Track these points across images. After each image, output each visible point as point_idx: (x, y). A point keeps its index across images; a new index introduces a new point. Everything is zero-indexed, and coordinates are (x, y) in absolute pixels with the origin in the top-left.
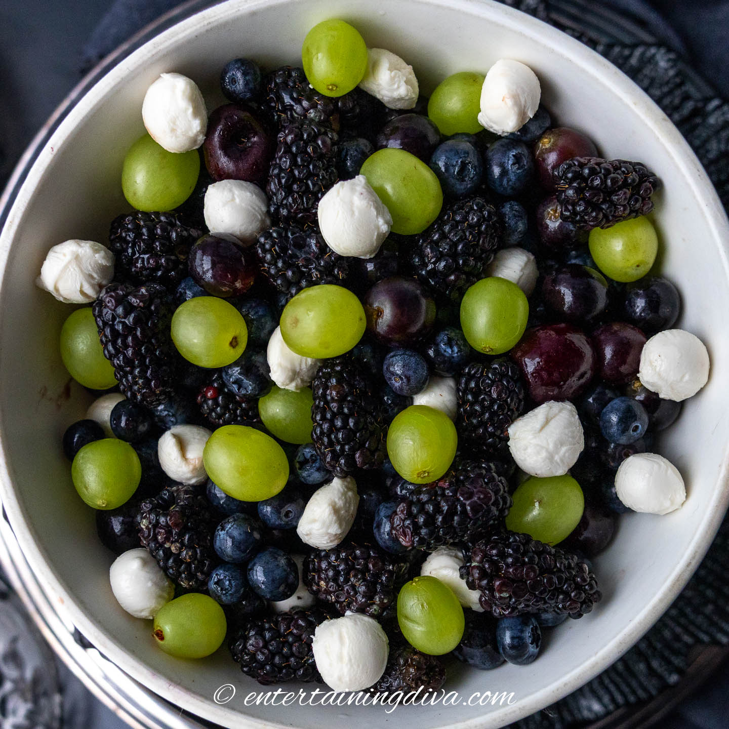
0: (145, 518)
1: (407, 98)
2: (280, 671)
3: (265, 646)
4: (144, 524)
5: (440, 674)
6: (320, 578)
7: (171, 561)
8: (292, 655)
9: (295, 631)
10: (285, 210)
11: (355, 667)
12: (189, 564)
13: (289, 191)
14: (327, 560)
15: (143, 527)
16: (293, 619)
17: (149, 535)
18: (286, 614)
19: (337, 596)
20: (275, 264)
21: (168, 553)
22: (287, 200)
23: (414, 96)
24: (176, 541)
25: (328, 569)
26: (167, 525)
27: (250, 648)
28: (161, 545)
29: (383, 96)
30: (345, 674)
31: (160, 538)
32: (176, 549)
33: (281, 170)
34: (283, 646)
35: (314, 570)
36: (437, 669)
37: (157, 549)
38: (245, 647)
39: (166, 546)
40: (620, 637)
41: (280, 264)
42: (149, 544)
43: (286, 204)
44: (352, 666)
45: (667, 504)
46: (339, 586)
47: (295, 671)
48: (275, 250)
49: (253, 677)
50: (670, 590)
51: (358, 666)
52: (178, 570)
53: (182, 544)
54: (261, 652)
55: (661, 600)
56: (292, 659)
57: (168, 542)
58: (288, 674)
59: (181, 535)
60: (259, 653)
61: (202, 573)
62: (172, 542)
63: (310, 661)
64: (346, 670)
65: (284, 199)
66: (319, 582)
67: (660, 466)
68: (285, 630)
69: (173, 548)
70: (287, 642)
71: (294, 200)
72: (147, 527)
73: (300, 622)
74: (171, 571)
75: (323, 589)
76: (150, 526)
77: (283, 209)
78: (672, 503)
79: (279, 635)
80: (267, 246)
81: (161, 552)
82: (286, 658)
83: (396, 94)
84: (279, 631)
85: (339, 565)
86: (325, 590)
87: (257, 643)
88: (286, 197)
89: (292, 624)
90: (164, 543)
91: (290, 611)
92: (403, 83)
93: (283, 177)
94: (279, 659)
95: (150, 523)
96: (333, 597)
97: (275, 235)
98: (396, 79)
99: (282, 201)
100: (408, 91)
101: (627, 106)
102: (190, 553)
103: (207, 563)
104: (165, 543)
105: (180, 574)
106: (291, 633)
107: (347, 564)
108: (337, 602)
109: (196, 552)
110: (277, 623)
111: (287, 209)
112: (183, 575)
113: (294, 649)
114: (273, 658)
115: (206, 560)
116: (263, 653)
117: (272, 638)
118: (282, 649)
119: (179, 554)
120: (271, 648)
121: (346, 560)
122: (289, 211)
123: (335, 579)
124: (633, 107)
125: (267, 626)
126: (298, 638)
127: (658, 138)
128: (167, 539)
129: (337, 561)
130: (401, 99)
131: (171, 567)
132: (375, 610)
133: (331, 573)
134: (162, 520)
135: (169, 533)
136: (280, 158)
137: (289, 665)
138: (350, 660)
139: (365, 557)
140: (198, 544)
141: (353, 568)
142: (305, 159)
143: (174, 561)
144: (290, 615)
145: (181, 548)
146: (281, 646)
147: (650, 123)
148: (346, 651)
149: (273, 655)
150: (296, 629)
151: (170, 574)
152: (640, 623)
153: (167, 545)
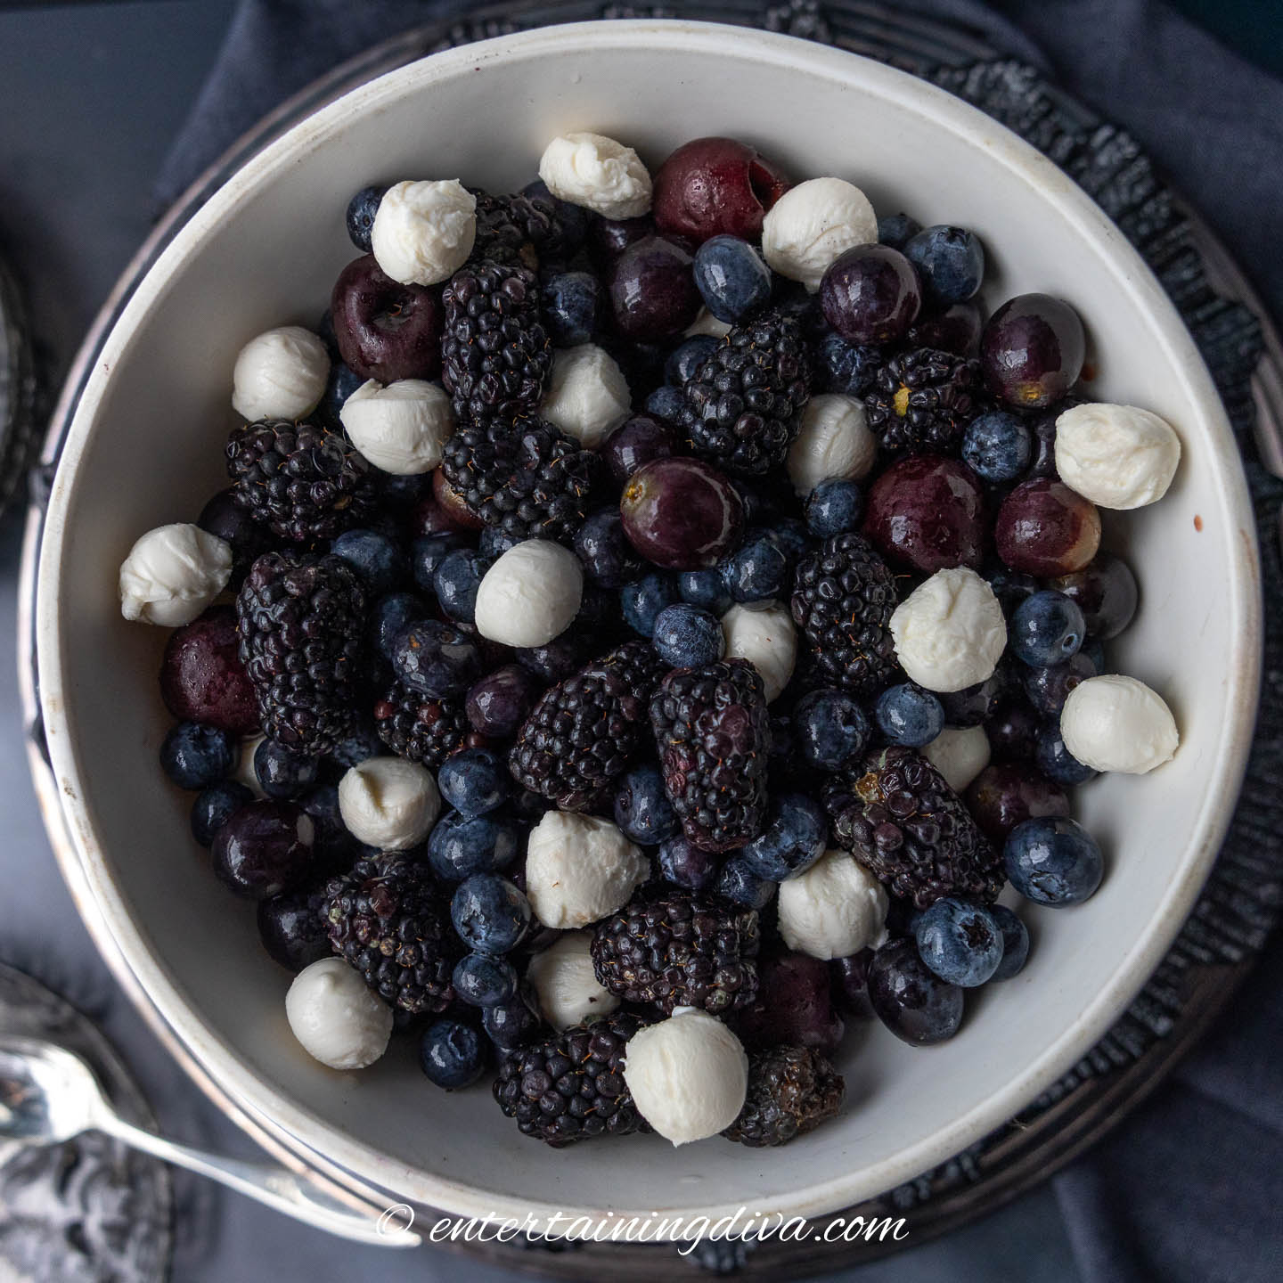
0: (334, 906)
1: (636, 197)
2: (582, 1123)
3: (553, 1087)
4: (334, 916)
5: (836, 1087)
6: (622, 967)
7: (382, 969)
8: (598, 1094)
9: (596, 1056)
10: (479, 404)
11: (694, 1102)
12: (412, 970)
13: (479, 374)
14: (627, 936)
15: (333, 920)
16: (589, 1037)
17: (344, 931)
18: (578, 1030)
19: (657, 990)
20: (476, 487)
21: (377, 957)
22: (479, 388)
23: (645, 192)
24: (387, 936)
25: (632, 950)
26: (370, 913)
27: (529, 1092)
28: (364, 946)
29: (599, 202)
30: (681, 1115)
31: (361, 933)
32: (389, 949)
33: (459, 344)
34: (582, 1083)
35: (610, 957)
36: (830, 1080)
37: (359, 952)
38: (520, 1093)
39: (371, 945)
40: (1112, 984)
41: (482, 485)
42: (345, 947)
43: (479, 394)
44: (688, 1102)
45: (1148, 753)
46: (656, 973)
47: (605, 1120)
48: (472, 465)
49: (540, 1138)
50: (1181, 895)
51: (699, 1100)
52: (395, 984)
53: (397, 938)
54: (547, 1096)
55: (1169, 914)
56: (598, 1102)
57: (375, 938)
58: (593, 1127)
59: (393, 925)
60: (544, 1098)
61: (435, 982)
62: (381, 939)
63: (627, 1100)
64: (680, 1109)
65: (473, 387)
66: (622, 974)
67: (1131, 692)
68: (581, 1058)
69: (383, 948)
70: (586, 1074)
71: (491, 385)
72: (339, 921)
73: (603, 1040)
74: (384, 986)
75: (631, 983)
76: (344, 918)
77: (475, 403)
78: (1157, 750)
79: (574, 1066)
80: (460, 460)
81: (366, 957)
82: (589, 1101)
83: (617, 196)
84: (570, 1059)
85: (647, 940)
86: (635, 984)
87: (540, 1084)
88: (476, 383)
89: (591, 1044)
90: (368, 940)
91: (583, 1023)
92: (624, 176)
93: (465, 355)
94: (578, 1103)
95: (343, 913)
96: (650, 993)
97: (468, 440)
98: (613, 172)
99: (472, 391)
100: (634, 187)
101: (975, 149)
102: (411, 952)
103: (439, 965)
104: (370, 942)
105: (400, 988)
106: (591, 1060)
107: (660, 935)
108: (658, 998)
109: (421, 949)
110: (565, 1047)
111: (481, 400)
112: (405, 991)
113: (599, 1084)
114: (568, 1103)
115: (438, 961)
116: (551, 1099)
117: (562, 1073)
118: (580, 1088)
119: (394, 956)
120: (561, 1088)
121: (657, 929)
122: (485, 404)
123: (646, 962)
124: (985, 148)
125: (550, 1053)
126: (603, 1066)
127: (1033, 189)
128: (372, 934)
129: (643, 934)
130: (626, 201)
131: (385, 979)
132: (721, 998)
133: (637, 955)
134: (361, 904)
135: (374, 924)
136: (454, 328)
137: (594, 1113)
138: (684, 1093)
139: (686, 917)
140: (422, 937)
141: (671, 939)
142: (493, 319)
143: (388, 968)
144: (585, 1031)
145: (396, 946)
146: (577, 1081)
147: (1016, 169)
148: (674, 1078)
149: (567, 1100)
150: (599, 1052)
151: (384, 991)
152: (1142, 955)
153: (373, 945)
